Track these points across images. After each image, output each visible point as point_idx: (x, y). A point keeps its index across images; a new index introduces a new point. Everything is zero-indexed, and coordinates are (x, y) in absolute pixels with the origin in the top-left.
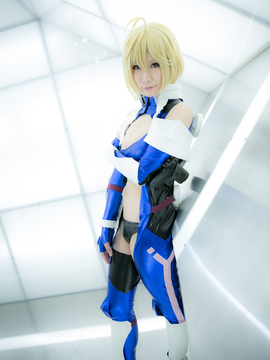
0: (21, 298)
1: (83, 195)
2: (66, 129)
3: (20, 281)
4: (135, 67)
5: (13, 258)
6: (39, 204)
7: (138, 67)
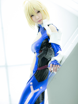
7: (33, 15)
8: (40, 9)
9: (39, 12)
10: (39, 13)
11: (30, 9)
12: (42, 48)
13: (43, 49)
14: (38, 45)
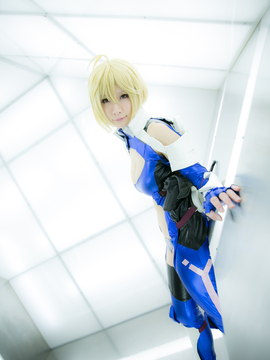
0: (98, 328)
1: (129, 219)
2: (97, 164)
3: (93, 313)
4: (104, 101)
5: (81, 293)
6: (92, 238)
7: (107, 100)
8: (130, 90)
9: (125, 96)
10: (125, 100)
11: (105, 82)
12: (163, 186)
13: (166, 187)
14: (149, 180)
